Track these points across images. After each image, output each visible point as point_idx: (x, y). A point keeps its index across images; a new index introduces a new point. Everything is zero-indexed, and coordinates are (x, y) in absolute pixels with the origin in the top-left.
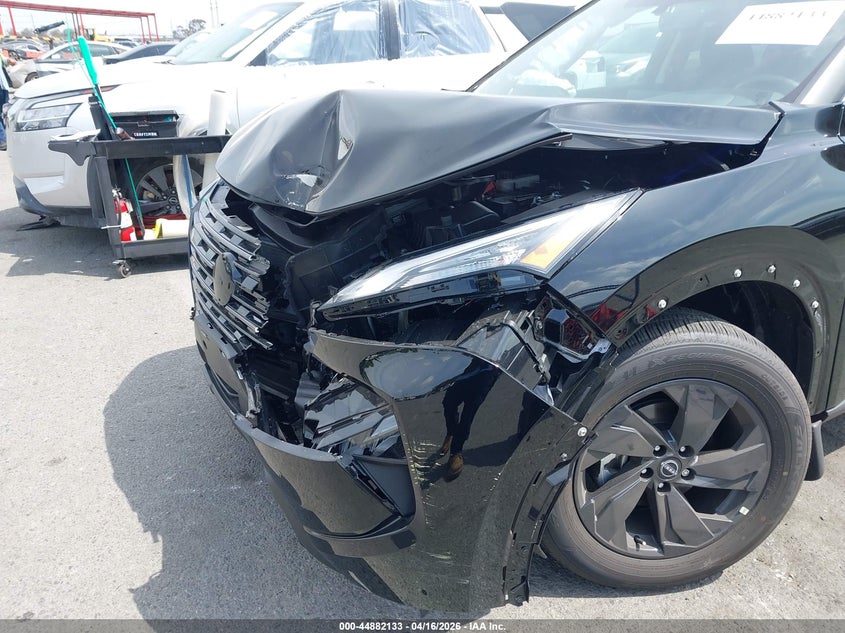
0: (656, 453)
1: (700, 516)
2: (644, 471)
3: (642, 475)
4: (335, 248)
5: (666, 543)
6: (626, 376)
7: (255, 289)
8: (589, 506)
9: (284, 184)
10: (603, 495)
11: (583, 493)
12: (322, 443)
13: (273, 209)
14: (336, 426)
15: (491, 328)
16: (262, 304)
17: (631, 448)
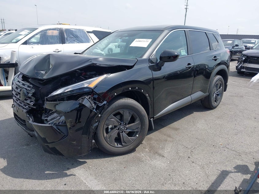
0: (119, 125)
1: (129, 138)
2: (117, 129)
3: (117, 130)
4: (50, 86)
5: (123, 144)
6: (111, 109)
7: (32, 96)
8: (107, 136)
9: (37, 74)
10: (109, 134)
11: (105, 134)
12: (49, 123)
13: (34, 79)
14: (51, 120)
15: (82, 99)
16: (33, 99)
17: (114, 124)
